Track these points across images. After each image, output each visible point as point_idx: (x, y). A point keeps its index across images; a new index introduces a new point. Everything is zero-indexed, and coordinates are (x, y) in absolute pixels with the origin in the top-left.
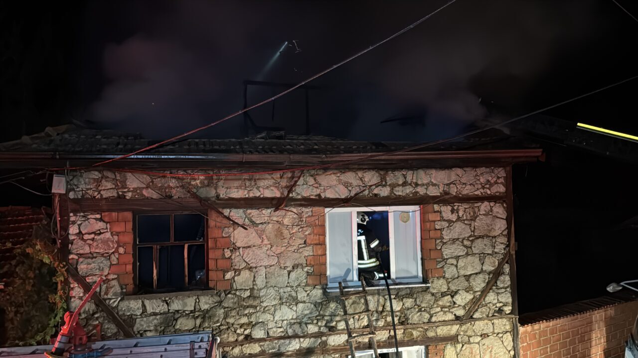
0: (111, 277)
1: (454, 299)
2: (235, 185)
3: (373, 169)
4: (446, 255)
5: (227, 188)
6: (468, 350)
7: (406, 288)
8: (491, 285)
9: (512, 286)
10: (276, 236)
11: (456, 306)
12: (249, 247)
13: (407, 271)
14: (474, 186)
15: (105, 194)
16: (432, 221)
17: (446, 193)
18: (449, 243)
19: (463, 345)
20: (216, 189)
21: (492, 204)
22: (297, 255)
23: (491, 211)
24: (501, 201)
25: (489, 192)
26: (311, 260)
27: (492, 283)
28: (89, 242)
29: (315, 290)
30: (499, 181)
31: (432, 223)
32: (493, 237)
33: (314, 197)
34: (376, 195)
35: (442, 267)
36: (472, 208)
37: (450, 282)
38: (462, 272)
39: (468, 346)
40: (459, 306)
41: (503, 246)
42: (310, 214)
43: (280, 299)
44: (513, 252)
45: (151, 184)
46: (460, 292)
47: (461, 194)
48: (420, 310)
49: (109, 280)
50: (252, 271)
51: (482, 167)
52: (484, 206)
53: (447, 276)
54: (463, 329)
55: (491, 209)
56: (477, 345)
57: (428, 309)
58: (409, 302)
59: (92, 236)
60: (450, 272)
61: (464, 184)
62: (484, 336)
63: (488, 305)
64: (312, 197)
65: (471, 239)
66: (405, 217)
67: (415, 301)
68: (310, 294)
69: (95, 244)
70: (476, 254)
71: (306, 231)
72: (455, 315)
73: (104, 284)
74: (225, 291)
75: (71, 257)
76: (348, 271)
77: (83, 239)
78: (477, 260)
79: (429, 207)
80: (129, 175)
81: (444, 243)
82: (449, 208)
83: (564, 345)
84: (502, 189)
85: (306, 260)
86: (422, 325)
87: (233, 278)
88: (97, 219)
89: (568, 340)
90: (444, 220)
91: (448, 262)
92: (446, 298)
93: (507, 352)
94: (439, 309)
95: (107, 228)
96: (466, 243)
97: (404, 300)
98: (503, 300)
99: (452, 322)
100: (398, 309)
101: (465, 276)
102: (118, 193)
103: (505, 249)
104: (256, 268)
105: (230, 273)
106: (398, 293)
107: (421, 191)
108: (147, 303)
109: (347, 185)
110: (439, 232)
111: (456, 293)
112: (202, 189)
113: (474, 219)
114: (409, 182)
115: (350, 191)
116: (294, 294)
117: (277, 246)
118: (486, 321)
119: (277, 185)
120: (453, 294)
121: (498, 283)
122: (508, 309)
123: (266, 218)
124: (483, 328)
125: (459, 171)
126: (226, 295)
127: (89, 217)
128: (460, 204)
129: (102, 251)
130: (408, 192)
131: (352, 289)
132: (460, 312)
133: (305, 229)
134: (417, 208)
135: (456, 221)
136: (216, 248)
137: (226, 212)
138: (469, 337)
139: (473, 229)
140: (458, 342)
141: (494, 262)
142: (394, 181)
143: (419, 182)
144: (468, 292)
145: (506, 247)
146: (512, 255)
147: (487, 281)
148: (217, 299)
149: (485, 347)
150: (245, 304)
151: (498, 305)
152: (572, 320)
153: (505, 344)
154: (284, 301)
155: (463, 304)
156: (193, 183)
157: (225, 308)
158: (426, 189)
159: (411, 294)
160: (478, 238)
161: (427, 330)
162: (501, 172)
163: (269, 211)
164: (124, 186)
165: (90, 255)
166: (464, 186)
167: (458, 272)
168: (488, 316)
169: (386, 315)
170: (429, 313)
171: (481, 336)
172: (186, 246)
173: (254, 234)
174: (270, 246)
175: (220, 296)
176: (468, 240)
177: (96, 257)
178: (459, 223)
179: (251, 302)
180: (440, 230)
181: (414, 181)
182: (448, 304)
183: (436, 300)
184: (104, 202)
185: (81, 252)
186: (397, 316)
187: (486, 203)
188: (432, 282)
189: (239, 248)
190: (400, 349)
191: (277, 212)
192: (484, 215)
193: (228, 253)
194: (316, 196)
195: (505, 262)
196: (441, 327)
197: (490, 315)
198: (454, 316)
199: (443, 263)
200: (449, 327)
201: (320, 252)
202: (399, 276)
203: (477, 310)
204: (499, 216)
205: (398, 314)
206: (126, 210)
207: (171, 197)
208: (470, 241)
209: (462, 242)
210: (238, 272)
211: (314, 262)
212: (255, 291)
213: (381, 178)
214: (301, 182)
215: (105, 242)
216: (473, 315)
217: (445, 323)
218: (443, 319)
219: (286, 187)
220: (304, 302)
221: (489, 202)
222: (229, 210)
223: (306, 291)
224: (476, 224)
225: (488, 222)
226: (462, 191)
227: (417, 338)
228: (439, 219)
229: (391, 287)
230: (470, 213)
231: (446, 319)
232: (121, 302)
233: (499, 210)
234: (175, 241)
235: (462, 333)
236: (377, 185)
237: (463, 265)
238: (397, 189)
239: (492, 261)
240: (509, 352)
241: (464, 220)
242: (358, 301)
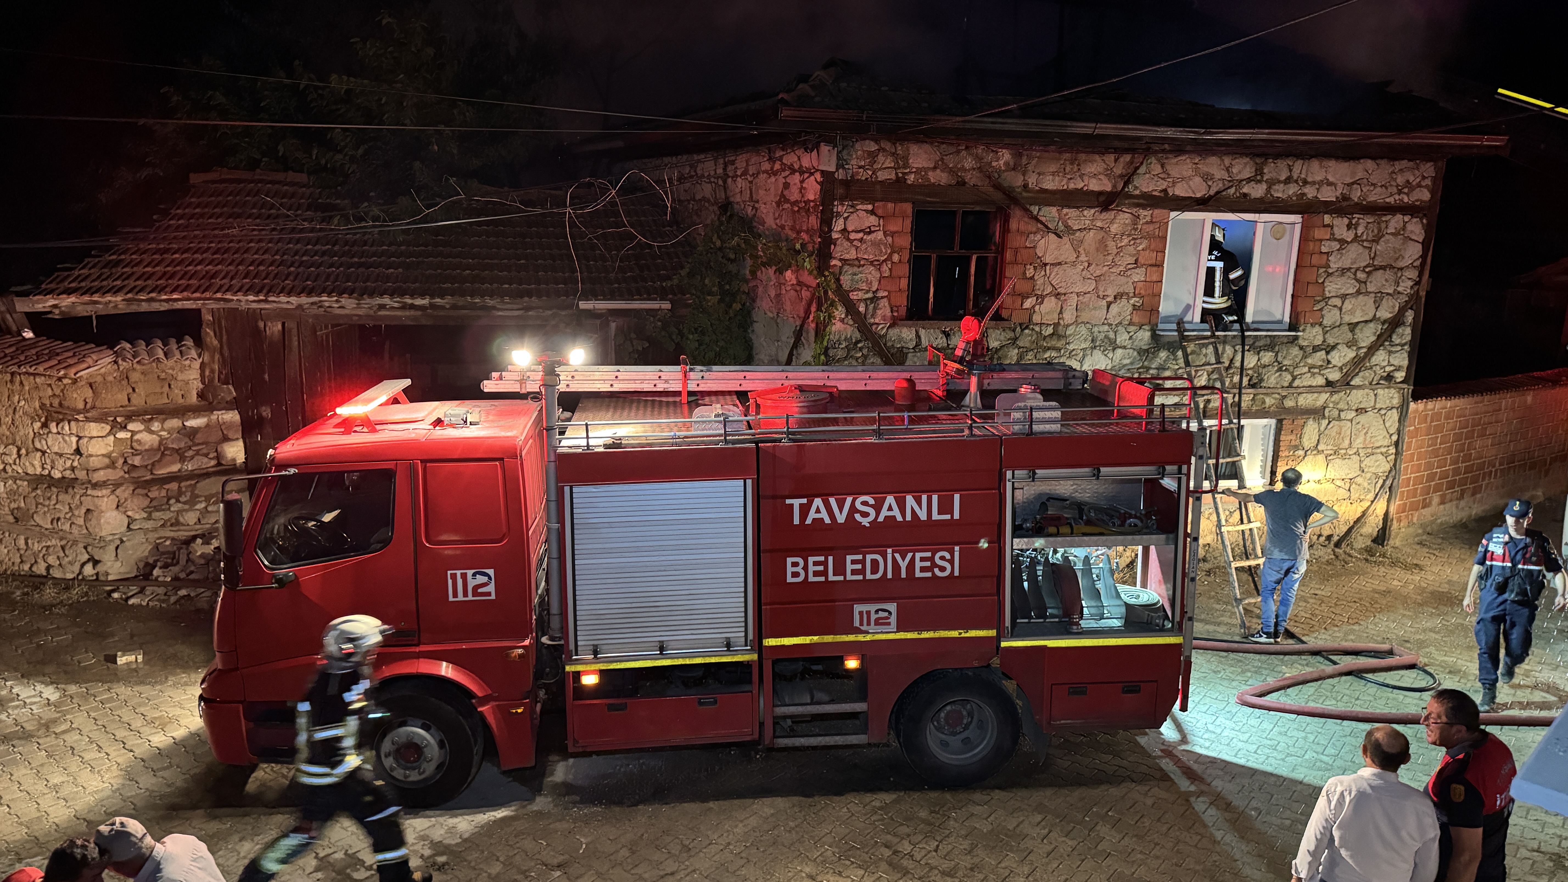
0: (881, 294)
1: (1329, 357)
2: (1052, 170)
3: (1247, 155)
4: (1330, 292)
5: (1039, 174)
6: (1335, 429)
7: (1266, 336)
8: (1383, 340)
9: (1412, 343)
10: (1097, 250)
11: (1330, 366)
12: (1060, 264)
13: (1269, 313)
14: (1386, 188)
15: (882, 176)
16: (1317, 240)
17: (1345, 198)
18: (1336, 274)
19: (1330, 422)
20: (1024, 175)
21: (1407, 218)
22: (1123, 280)
23: (1404, 230)
24: (1421, 215)
25: (1406, 200)
26: (1141, 289)
27: (1385, 336)
28: (855, 243)
29: (1141, 332)
30: (1424, 184)
31: (1318, 243)
32: (1398, 269)
33: (1158, 194)
34: (1245, 195)
35: (1321, 310)
36: (1378, 223)
37: (1327, 331)
38: (1347, 319)
39: (1337, 423)
40: (1334, 366)
41: (1410, 283)
42: (1148, 219)
43: (1093, 341)
44: (1423, 294)
45: (940, 163)
46: (1339, 347)
47: (1365, 199)
48: (1280, 369)
49: (878, 299)
50: (1059, 299)
51: (1403, 159)
52: (1395, 221)
53: (1325, 322)
54: (1333, 399)
55: (1404, 226)
56: (1349, 423)
57: (1291, 369)
58: (1267, 357)
59: (861, 235)
60: (1331, 317)
61: (1373, 184)
62: (1360, 411)
63: (1374, 368)
64: (1154, 193)
65: (1367, 270)
66: (1277, 232)
67: (1276, 355)
68: (1134, 337)
69: (864, 246)
70: (1370, 293)
71: (1140, 244)
72: (1326, 379)
73: (871, 303)
74: (1021, 325)
75: (833, 262)
76: (1188, 307)
77: (848, 239)
78: (1370, 300)
79: (1316, 219)
80: (914, 149)
81: (1330, 275)
82: (1346, 221)
83: (1458, 438)
84: (1426, 195)
85: (1135, 288)
86: (1280, 391)
87: (1033, 307)
88: (866, 211)
89: (1465, 430)
90: (1335, 240)
91: (1330, 303)
92: (1319, 354)
93: (1388, 436)
94: (1306, 369)
95: (879, 225)
96: (1361, 275)
97: (1262, 353)
98: (1396, 363)
99: (1320, 389)
100: (1252, 365)
101: (1349, 324)
102: (897, 174)
103: (1412, 287)
104: (1065, 294)
105: (1029, 300)
106: (1254, 343)
107: (1310, 192)
108: (922, 332)
109: (1207, 178)
110: (1325, 256)
111: (1334, 347)
112: (1006, 174)
113: (1376, 240)
114: (1295, 178)
115: (1210, 187)
116: (1112, 335)
117: (1097, 265)
118: (1367, 390)
119: (1108, 173)
120: (1330, 349)
121: (1394, 337)
122: (1400, 376)
123: (1087, 222)
124: (1361, 399)
125: (1369, 164)
126: (1022, 330)
127: (858, 207)
128: (1362, 216)
129: (871, 257)
130: (1290, 193)
131: (1195, 333)
132: (1334, 376)
133: (1138, 241)
134: (1297, 218)
135: (1351, 242)
136: (1015, 262)
137: (1035, 209)
138: (1341, 411)
139: (1372, 255)
140: (1324, 417)
141: (1394, 307)
142: (1274, 175)
143: (1310, 179)
144: (1349, 347)
145: (1415, 284)
146: (1421, 298)
147: (1378, 333)
148: (1011, 335)
149: (1359, 426)
150: (1045, 344)
151: (1388, 369)
152: (1476, 403)
153: (1387, 425)
154: (1097, 344)
155: (1340, 365)
156: (994, 164)
157: (1020, 348)
158: (1318, 189)
159: (1272, 345)
160: (1378, 269)
161: (1285, 397)
162: (1428, 169)
163: (1093, 211)
164: (906, 165)
165: (856, 263)
166: (1372, 188)
167: (1341, 318)
168: (1371, 384)
169: (1233, 373)
170: (1292, 374)
171: (1357, 410)
172: (974, 257)
173: (1068, 245)
174: (1087, 264)
175: (1014, 331)
176: (1364, 271)
177: (863, 265)
178: (1356, 244)
179: (1053, 343)
180: (1327, 253)
181: (1303, 176)
182: (1320, 363)
183: (1305, 357)
184: (878, 187)
185: (847, 257)
186: (1247, 375)
187: (1399, 217)
188: (1304, 331)
189: (1046, 265)
190: (1243, 422)
191: (1104, 214)
192: (1392, 234)
193: (1030, 272)
194: (1161, 191)
195: (1409, 306)
196: (1305, 395)
197: (1374, 383)
198: (1324, 381)
199: (1323, 304)
200: (1316, 395)
201: (1155, 278)
202: (1257, 319)
203: (1357, 374)
204: (1414, 237)
205: (1250, 372)
206: (906, 200)
207: (964, 183)
208: (1367, 273)
209: (1355, 274)
210: (1041, 299)
211: (1146, 290)
212: (1061, 328)
213: (1256, 170)
214: (1142, 170)
215: (876, 244)
216: (1351, 380)
217: (1311, 389)
218: (1309, 383)
219: (1121, 176)
220: (1124, 347)
221: (1404, 215)
222: (1037, 208)
223: (1129, 333)
224: (1378, 247)
225: (1397, 246)
226: (1367, 196)
227: (1269, 407)
228: (1328, 237)
229: (1247, 333)
230: (1373, 231)
231: (1314, 384)
232: (890, 330)
233: (1416, 229)
234: (960, 249)
235: (1331, 405)
236: (1249, 180)
237: (1350, 307)
238: (1276, 187)
239: (1391, 304)
240: (1391, 435)
241: (1363, 241)
242: (1198, 350)
